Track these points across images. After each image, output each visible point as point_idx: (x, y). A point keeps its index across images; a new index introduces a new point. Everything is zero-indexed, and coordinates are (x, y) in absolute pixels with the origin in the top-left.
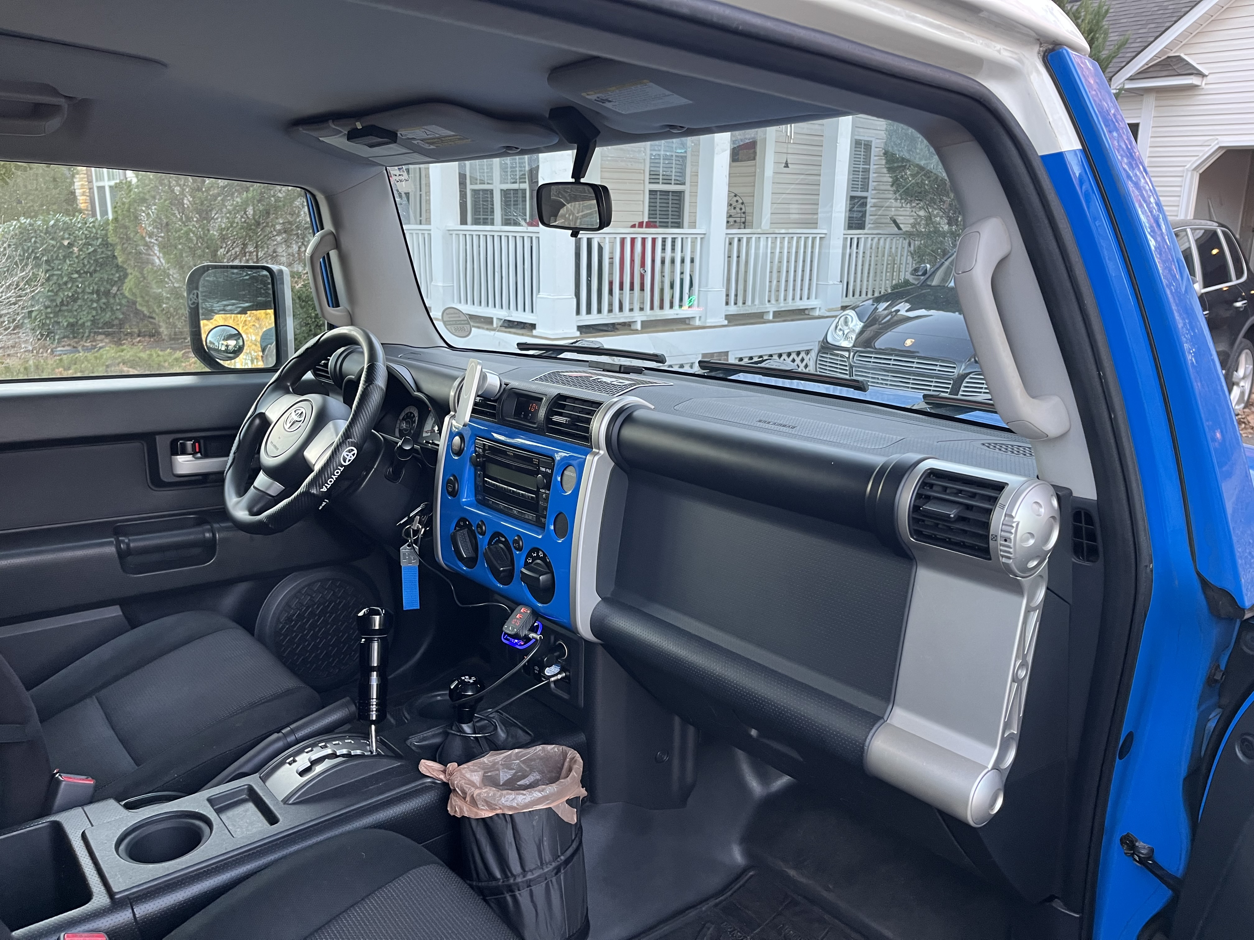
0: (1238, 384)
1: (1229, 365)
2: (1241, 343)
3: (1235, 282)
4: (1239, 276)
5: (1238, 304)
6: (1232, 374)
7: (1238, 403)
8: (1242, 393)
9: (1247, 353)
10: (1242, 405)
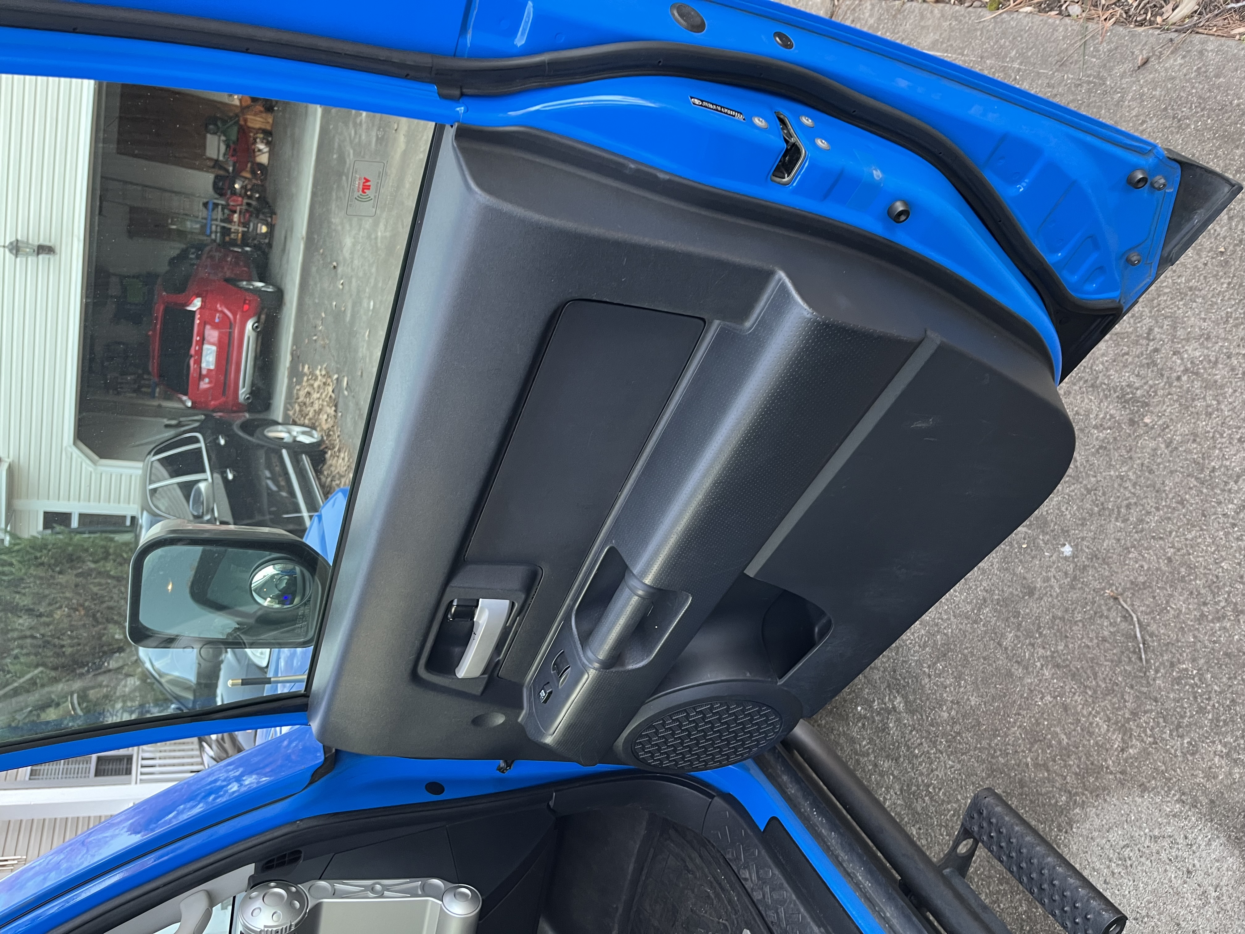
0: (295, 437)
1: (276, 447)
2: (258, 438)
3: (202, 445)
4: (197, 441)
5: (222, 442)
6: (286, 443)
7: (312, 436)
8: (304, 433)
9: (268, 432)
10: (314, 432)
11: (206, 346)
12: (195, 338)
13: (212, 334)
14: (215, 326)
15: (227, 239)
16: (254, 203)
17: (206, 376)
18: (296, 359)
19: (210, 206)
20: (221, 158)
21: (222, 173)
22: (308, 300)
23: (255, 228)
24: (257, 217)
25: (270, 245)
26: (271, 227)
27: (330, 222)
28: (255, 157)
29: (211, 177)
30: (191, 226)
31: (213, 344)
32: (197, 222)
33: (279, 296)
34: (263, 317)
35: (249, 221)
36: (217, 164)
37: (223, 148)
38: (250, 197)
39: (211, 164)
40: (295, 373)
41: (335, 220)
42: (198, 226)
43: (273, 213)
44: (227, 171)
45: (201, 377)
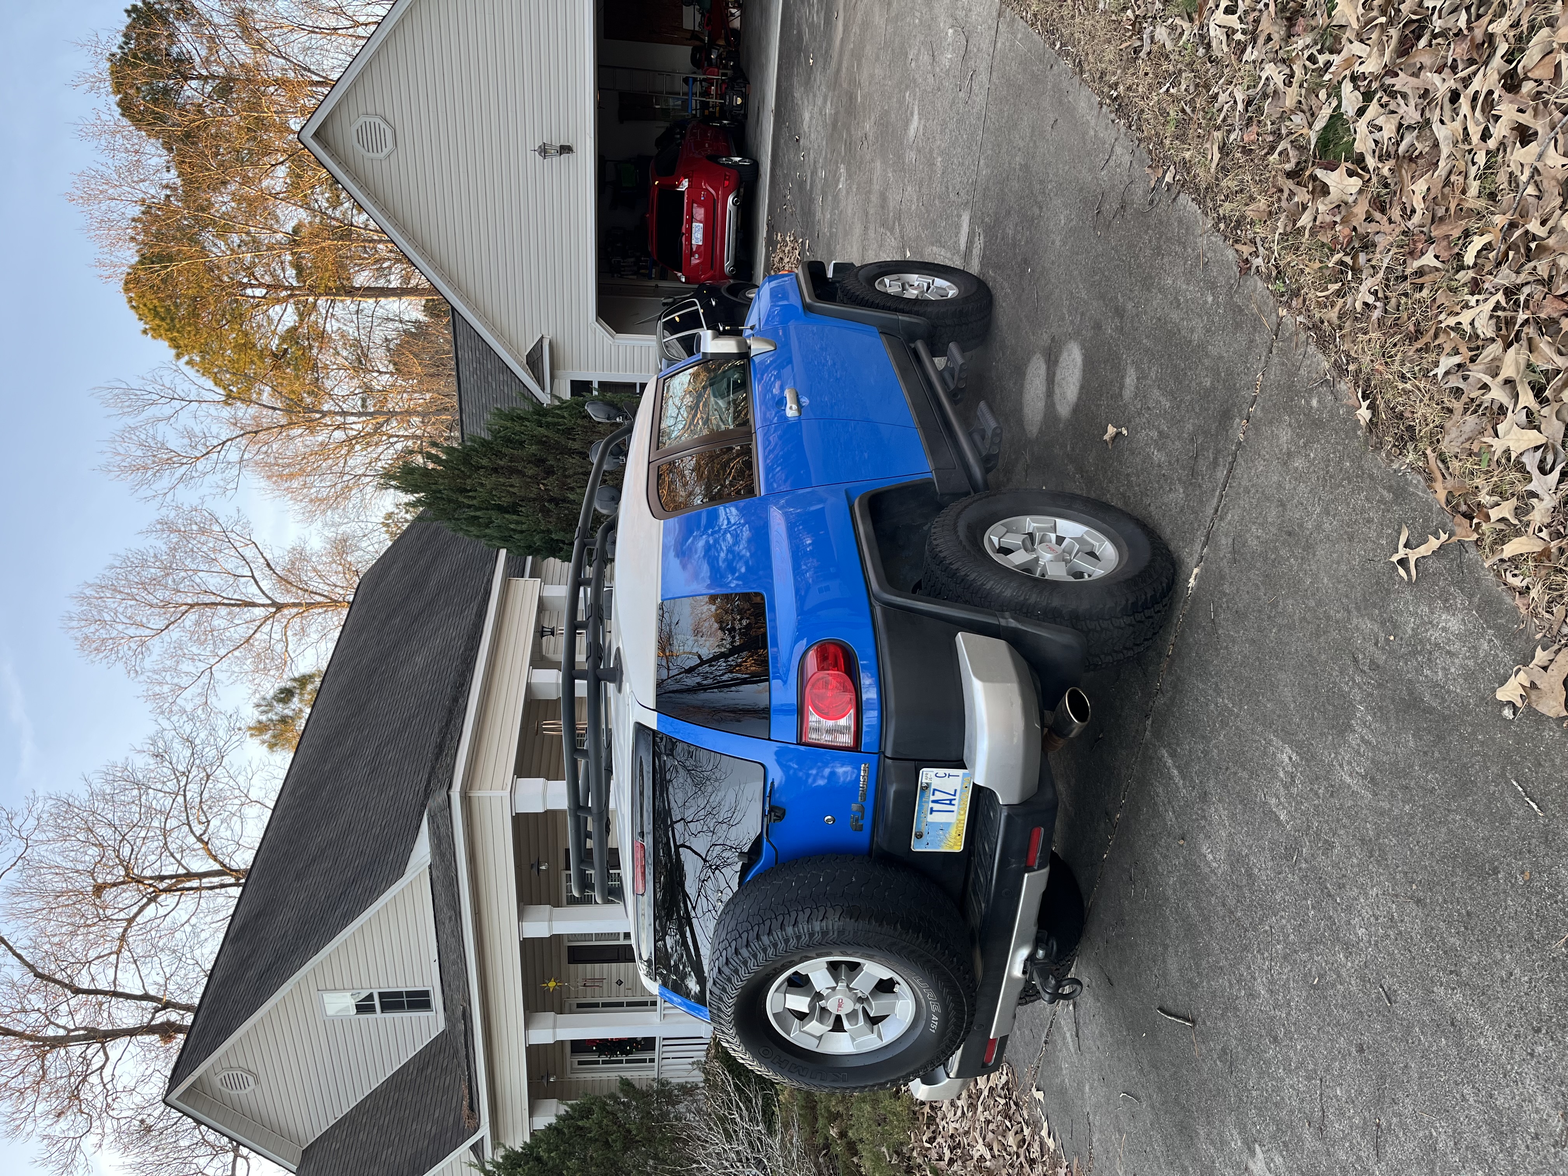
3: (698, 306)
4: (694, 304)
5: (713, 303)
11: (694, 224)
12: (686, 217)
13: (699, 212)
14: (701, 204)
15: (706, 112)
16: (729, 72)
17: (696, 252)
18: (771, 228)
19: (691, 80)
20: (697, 29)
21: (697, 43)
22: (779, 172)
23: (731, 100)
24: (732, 89)
25: (745, 116)
26: (745, 98)
27: (793, 96)
28: (728, 22)
29: (689, 49)
30: (674, 103)
31: (700, 222)
32: (678, 99)
33: (755, 167)
34: (742, 190)
35: (726, 94)
36: (694, 35)
37: (698, 17)
38: (725, 67)
39: (688, 36)
40: (771, 242)
41: (797, 95)
42: (679, 102)
43: (746, 81)
44: (703, 41)
45: (692, 254)
